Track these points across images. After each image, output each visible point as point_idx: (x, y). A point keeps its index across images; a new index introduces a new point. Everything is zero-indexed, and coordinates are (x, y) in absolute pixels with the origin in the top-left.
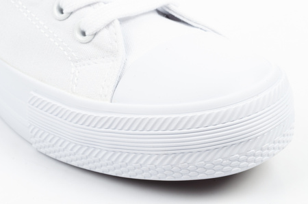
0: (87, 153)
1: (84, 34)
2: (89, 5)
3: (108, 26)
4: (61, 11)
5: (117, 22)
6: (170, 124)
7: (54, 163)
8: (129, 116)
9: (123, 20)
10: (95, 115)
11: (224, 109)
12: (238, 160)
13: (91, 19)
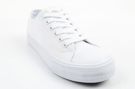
0: (64, 74)
1: (65, 46)
2: (67, 39)
3: (71, 44)
4: (60, 40)
5: (73, 43)
6: (88, 69)
7: (59, 77)
8: (74, 67)
9: (75, 43)
10: (66, 65)
11: (99, 66)
12: (104, 78)
13: (67, 42)
